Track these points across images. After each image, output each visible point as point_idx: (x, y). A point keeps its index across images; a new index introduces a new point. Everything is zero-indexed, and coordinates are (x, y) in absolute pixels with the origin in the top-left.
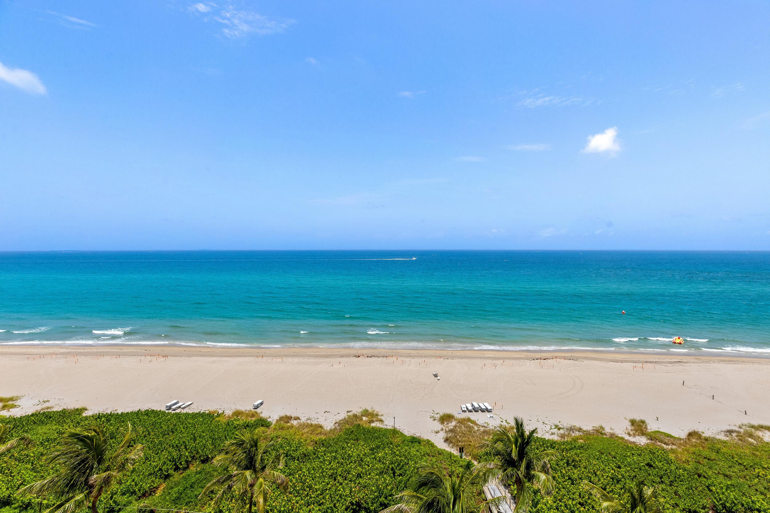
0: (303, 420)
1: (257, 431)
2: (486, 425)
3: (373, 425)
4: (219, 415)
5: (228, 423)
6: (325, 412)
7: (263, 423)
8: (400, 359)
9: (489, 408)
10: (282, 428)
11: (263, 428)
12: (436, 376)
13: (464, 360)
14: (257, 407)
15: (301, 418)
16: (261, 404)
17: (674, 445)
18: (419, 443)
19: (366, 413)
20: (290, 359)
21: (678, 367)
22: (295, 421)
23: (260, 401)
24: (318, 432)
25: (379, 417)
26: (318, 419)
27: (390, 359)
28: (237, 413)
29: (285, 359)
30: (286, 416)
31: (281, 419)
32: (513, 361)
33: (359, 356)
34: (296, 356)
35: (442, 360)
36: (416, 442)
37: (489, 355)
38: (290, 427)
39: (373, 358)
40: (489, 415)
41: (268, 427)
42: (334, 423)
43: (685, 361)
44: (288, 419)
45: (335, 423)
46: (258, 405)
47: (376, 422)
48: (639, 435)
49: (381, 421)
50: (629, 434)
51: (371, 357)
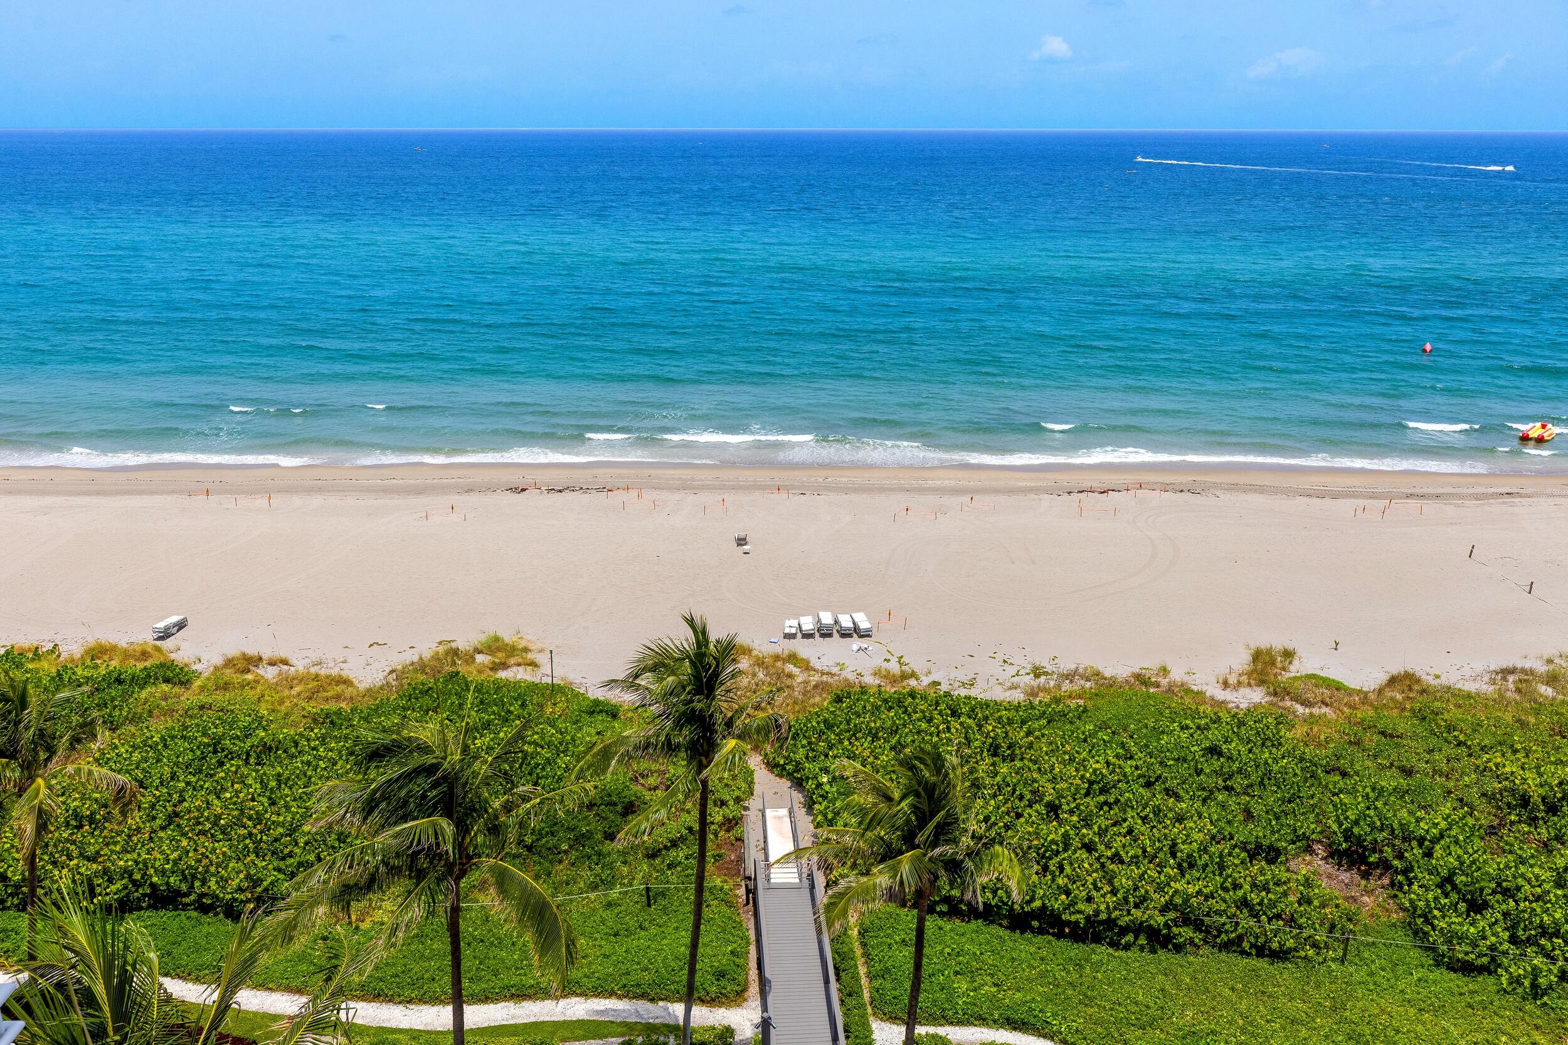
0: (299, 665)
1: (144, 694)
2: (835, 670)
3: (502, 675)
4: (37, 655)
5: (59, 674)
6: (371, 645)
7: (170, 674)
8: (649, 495)
9: (864, 625)
10: (226, 687)
11: (165, 687)
12: (741, 541)
13: (853, 497)
14: (165, 635)
15: (293, 661)
16: (181, 625)
17: (1327, 705)
18: (614, 716)
19: (494, 646)
20: (297, 500)
21: (1495, 508)
22: (270, 668)
23: (175, 619)
24: (329, 694)
25: (530, 656)
26: (345, 662)
27: (618, 497)
28: (97, 652)
29: (277, 500)
30: (244, 654)
31: (229, 663)
32: (1002, 498)
33: (523, 490)
34: (319, 490)
35: (783, 495)
36: (601, 711)
37: (938, 483)
38: (248, 684)
39: (567, 495)
40: (856, 643)
41: (186, 683)
42: (388, 670)
43: (1529, 491)
44: (250, 662)
45: (392, 672)
46: (167, 628)
47: (515, 669)
48: (1249, 685)
49: (533, 664)
50: (1226, 684)
51: (560, 491)
